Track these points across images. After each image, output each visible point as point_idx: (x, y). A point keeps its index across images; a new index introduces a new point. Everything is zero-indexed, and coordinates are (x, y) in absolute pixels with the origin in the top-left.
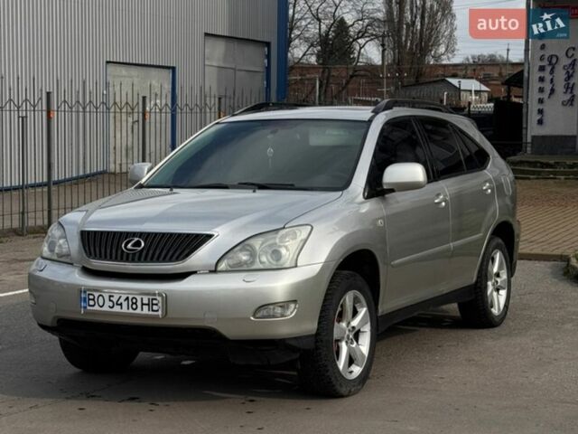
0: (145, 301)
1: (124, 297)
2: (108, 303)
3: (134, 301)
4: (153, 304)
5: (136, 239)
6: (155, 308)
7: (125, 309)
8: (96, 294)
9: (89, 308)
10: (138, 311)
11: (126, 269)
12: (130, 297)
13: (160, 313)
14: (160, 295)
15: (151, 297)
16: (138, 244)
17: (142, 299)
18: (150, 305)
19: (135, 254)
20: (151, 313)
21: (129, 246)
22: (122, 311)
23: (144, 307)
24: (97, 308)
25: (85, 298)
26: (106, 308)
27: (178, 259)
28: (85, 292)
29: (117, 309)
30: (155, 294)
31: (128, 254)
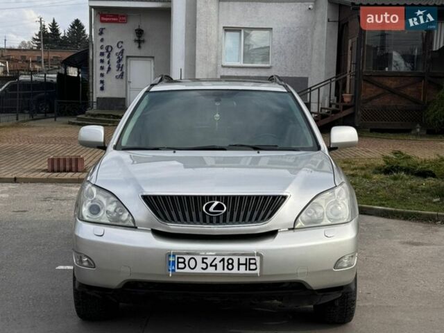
0: (243, 260)
1: (219, 258)
2: (200, 265)
3: (230, 261)
4: (250, 264)
5: (216, 203)
6: (253, 267)
7: (220, 270)
8: (187, 258)
9: (177, 270)
10: (235, 271)
11: (212, 231)
12: (226, 258)
13: (258, 271)
14: (258, 254)
15: (248, 258)
16: (219, 207)
17: (239, 259)
18: (247, 264)
19: (219, 216)
20: (248, 272)
21: (211, 209)
22: (217, 272)
23: (241, 266)
24: (187, 270)
25: (174, 262)
26: (198, 270)
27: (263, 219)
28: (174, 256)
29: (211, 270)
30: (253, 255)
31: (211, 217)
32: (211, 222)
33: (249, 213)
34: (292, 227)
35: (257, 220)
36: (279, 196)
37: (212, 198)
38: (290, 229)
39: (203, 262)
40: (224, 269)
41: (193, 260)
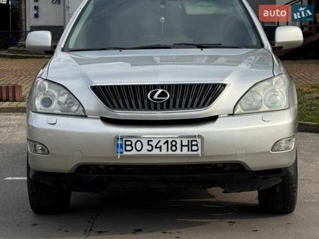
3: (174, 143)
4: (192, 145)
5: (160, 91)
6: (194, 148)
7: (164, 151)
8: (134, 141)
10: (178, 152)
13: (199, 152)
14: (200, 136)
15: (190, 139)
17: (182, 141)
18: (190, 146)
20: (190, 153)
21: (156, 97)
23: (183, 147)
24: (134, 152)
25: (122, 145)
27: (204, 106)
28: (122, 139)
29: (156, 152)
31: (155, 104)
32: (156, 109)
33: (191, 100)
34: (232, 113)
35: (198, 106)
36: (219, 84)
37: (156, 87)
38: (229, 115)
39: (149, 144)
40: (168, 151)
41: (139, 143)
